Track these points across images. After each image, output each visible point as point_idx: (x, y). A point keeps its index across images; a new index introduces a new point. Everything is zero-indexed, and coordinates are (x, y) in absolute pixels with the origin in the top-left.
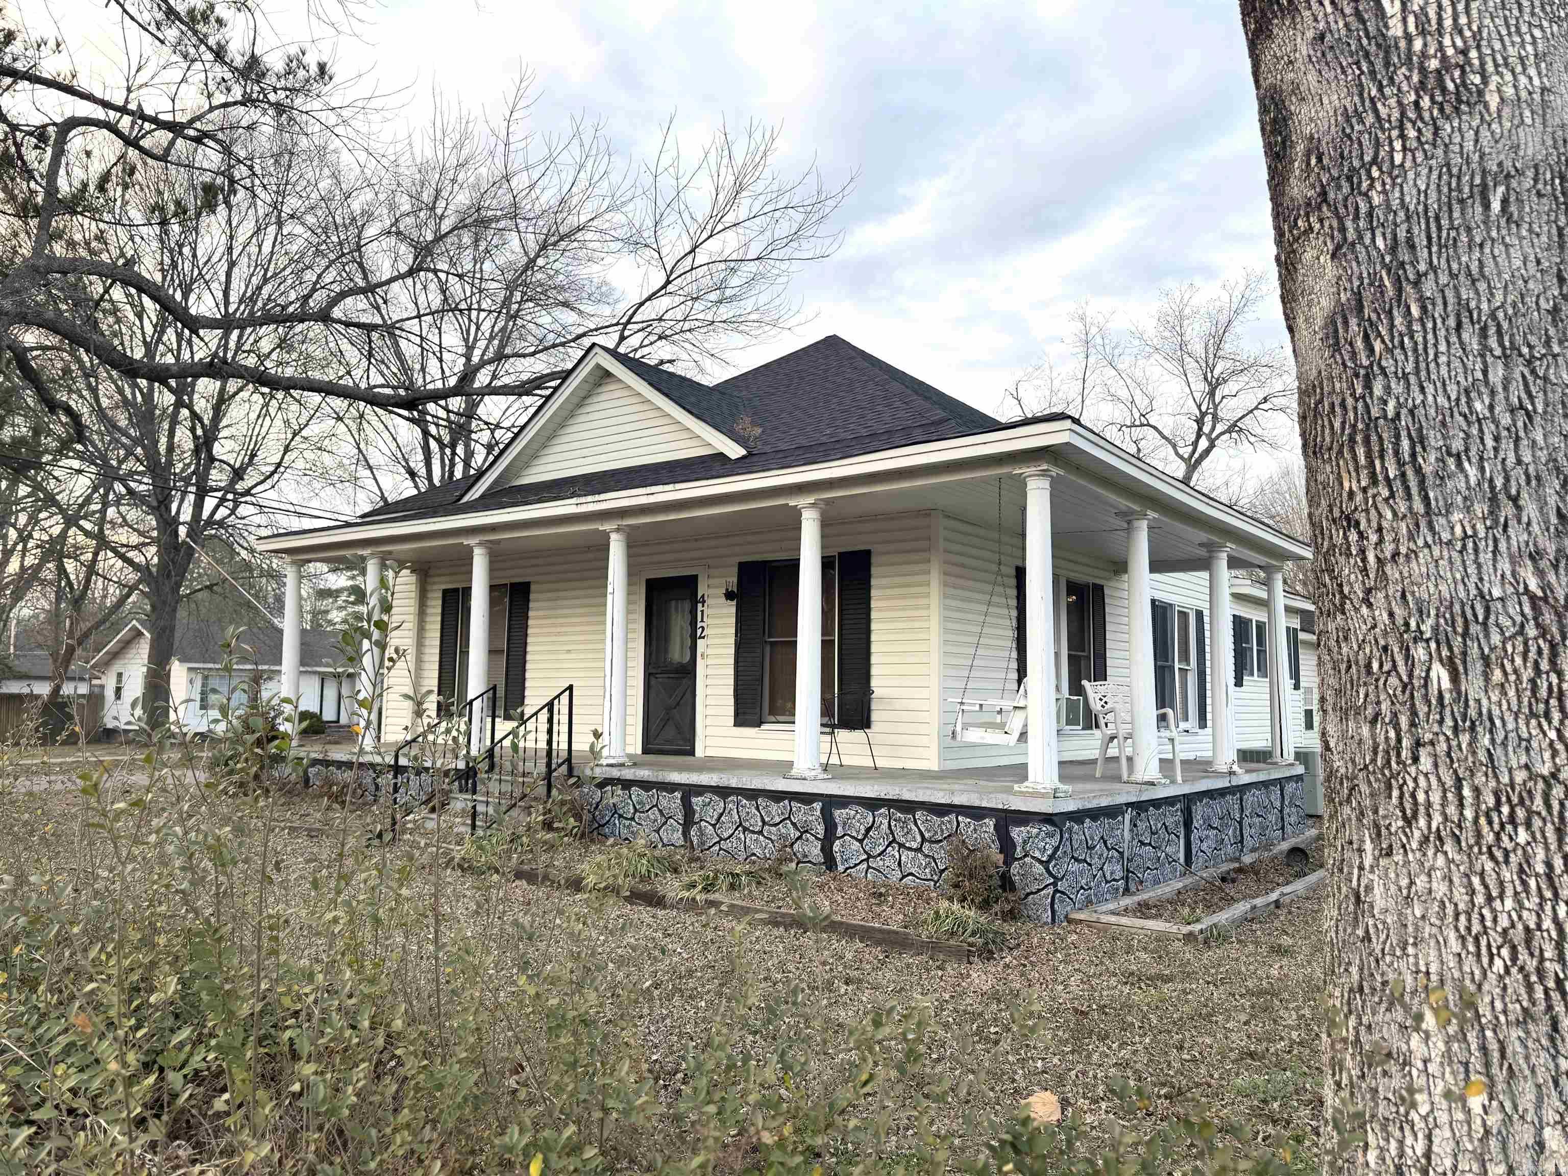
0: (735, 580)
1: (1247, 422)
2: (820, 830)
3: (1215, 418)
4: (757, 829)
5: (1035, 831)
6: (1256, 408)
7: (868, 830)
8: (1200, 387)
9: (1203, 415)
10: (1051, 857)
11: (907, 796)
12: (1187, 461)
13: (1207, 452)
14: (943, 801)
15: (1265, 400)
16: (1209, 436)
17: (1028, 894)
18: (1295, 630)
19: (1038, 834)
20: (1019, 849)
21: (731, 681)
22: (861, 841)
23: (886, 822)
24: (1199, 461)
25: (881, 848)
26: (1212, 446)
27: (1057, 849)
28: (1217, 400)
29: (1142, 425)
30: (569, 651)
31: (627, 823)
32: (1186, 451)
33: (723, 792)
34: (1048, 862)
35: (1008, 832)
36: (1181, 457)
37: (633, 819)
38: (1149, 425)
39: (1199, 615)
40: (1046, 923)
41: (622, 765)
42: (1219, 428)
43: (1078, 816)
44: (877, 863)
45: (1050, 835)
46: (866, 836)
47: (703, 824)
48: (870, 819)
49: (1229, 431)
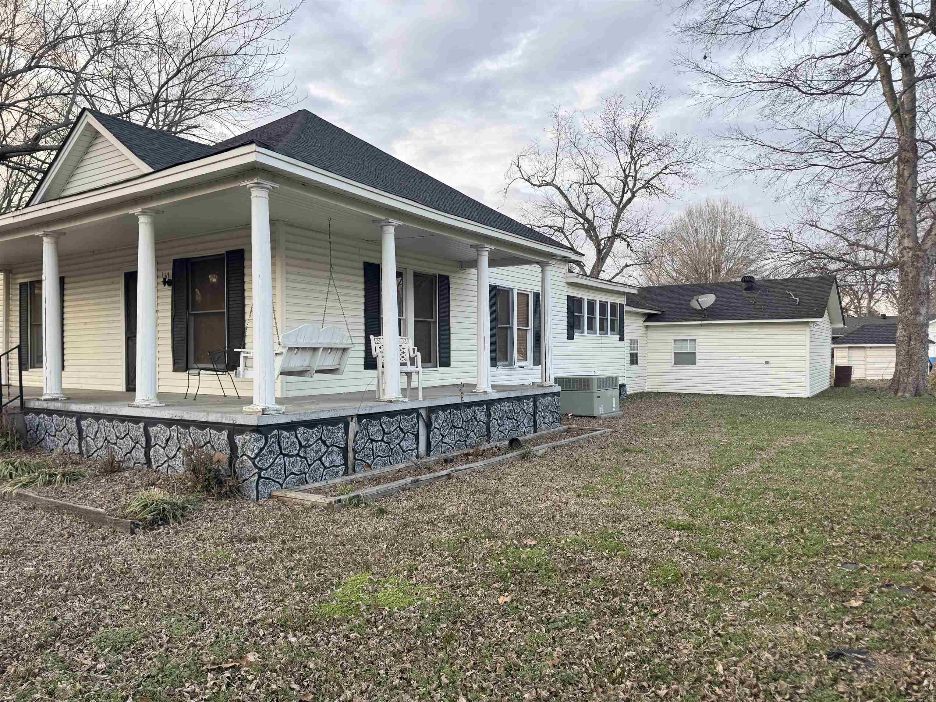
0: (171, 272)
1: (653, 182)
2: (143, 441)
3: (635, 179)
4: (114, 441)
5: (248, 438)
6: (661, 173)
7: (167, 440)
8: (625, 159)
9: (627, 176)
10: (257, 455)
11: (186, 417)
12: (618, 206)
13: (630, 200)
14: (203, 420)
15: (666, 167)
16: (632, 190)
17: (244, 480)
18: (622, 306)
19: (250, 440)
20: (240, 450)
21: (170, 341)
22: (164, 448)
23: (175, 434)
24: (625, 206)
25: (174, 453)
26: (633, 196)
27: (262, 449)
28: (637, 168)
29: (592, 184)
30: (86, 323)
31: (52, 438)
32: (617, 200)
33: (97, 417)
34: (255, 458)
35: (234, 439)
36: (614, 203)
37: (55, 436)
38: (596, 183)
39: (536, 296)
40: (253, 500)
41: (56, 400)
42: (638, 185)
43: (291, 427)
44: (172, 463)
45: (257, 440)
46: (166, 444)
47: (88, 439)
48: (168, 433)
49: (644, 187)
